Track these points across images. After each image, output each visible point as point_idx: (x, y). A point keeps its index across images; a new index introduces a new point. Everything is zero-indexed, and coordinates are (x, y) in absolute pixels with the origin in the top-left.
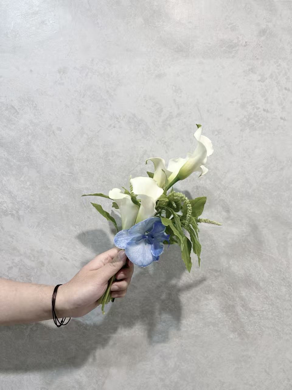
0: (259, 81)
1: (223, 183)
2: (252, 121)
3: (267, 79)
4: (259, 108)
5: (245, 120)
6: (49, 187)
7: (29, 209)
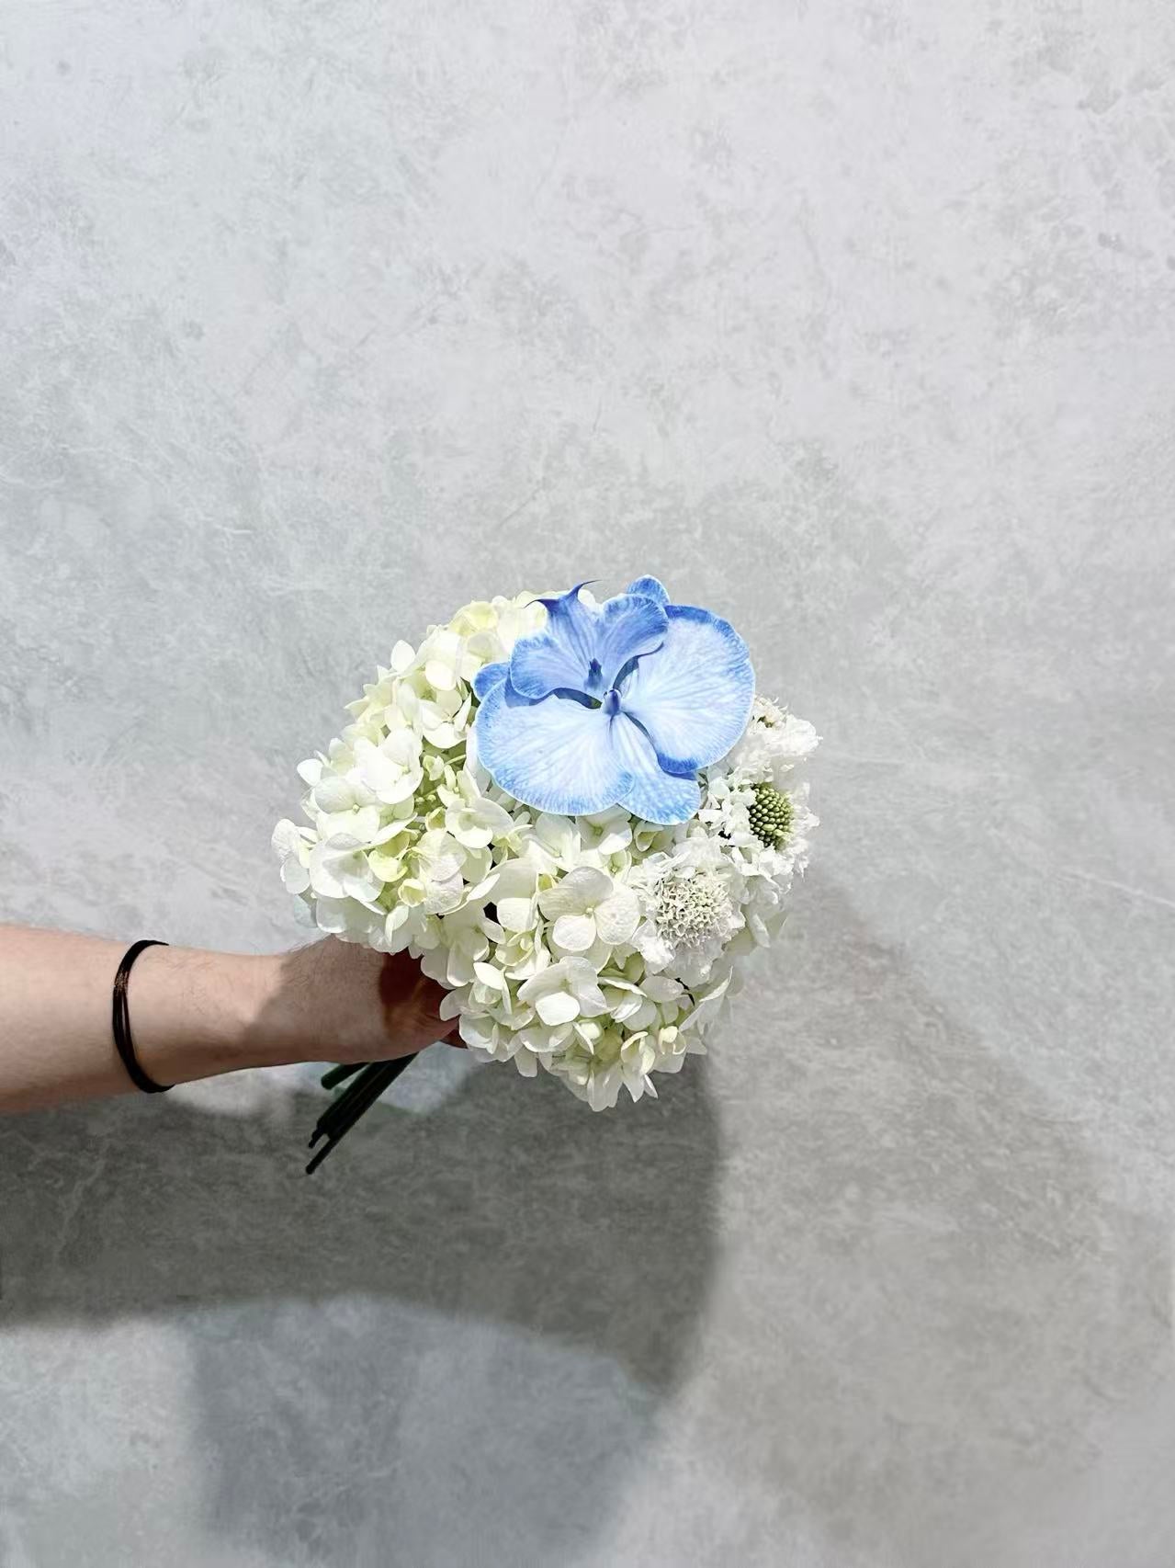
0: (1081, 106)
1: (910, 570)
2: (1048, 292)
3: (1117, 95)
4: (1081, 231)
5: (1016, 286)
6: (153, 584)
7: (69, 683)
